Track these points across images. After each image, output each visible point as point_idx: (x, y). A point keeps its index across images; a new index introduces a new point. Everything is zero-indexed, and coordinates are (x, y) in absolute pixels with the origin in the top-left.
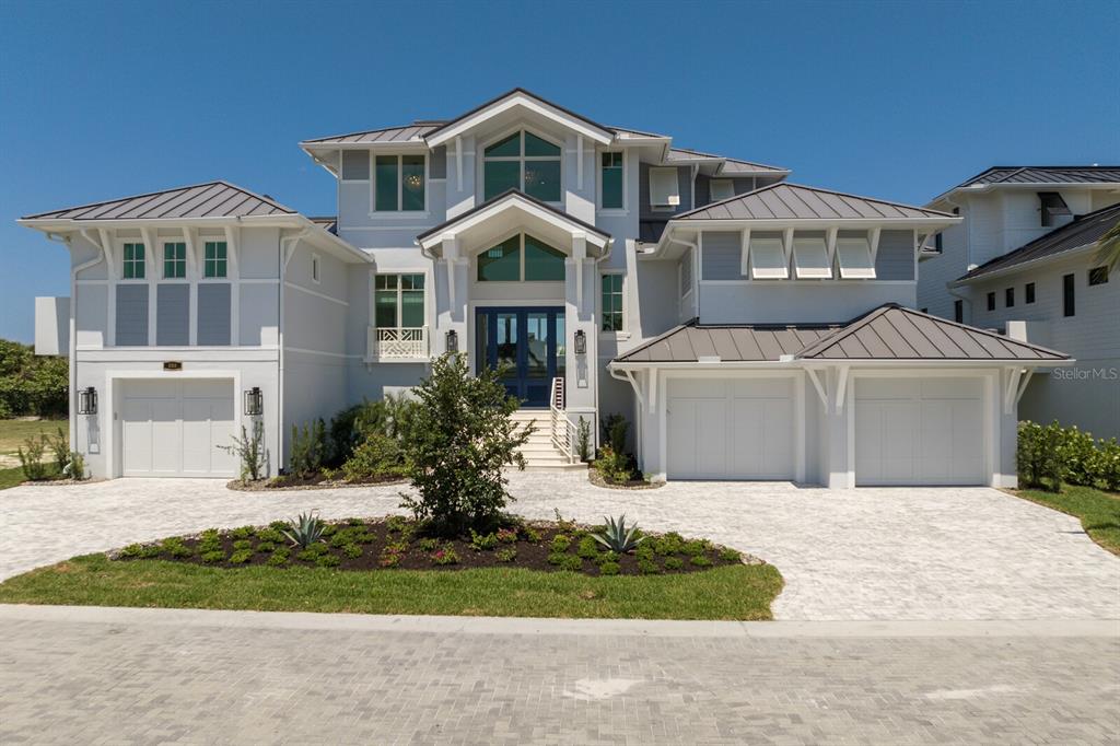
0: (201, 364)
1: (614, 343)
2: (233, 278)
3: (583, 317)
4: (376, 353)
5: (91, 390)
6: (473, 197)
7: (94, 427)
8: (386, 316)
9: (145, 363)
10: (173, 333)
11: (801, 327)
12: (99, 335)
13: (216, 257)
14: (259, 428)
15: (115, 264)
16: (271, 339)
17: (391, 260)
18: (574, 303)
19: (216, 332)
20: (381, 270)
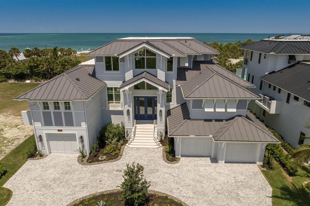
0: (67, 130)
1: (169, 106)
2: (72, 110)
3: (161, 107)
4: (109, 107)
5: (40, 136)
6: (132, 70)
7: (42, 144)
8: (110, 98)
9: (53, 130)
10: (59, 123)
11: (217, 120)
12: (40, 123)
13: (67, 105)
14: (83, 147)
15: (41, 107)
16: (84, 125)
17: (111, 84)
18: (159, 103)
19: (70, 123)
20: (108, 86)
